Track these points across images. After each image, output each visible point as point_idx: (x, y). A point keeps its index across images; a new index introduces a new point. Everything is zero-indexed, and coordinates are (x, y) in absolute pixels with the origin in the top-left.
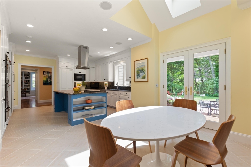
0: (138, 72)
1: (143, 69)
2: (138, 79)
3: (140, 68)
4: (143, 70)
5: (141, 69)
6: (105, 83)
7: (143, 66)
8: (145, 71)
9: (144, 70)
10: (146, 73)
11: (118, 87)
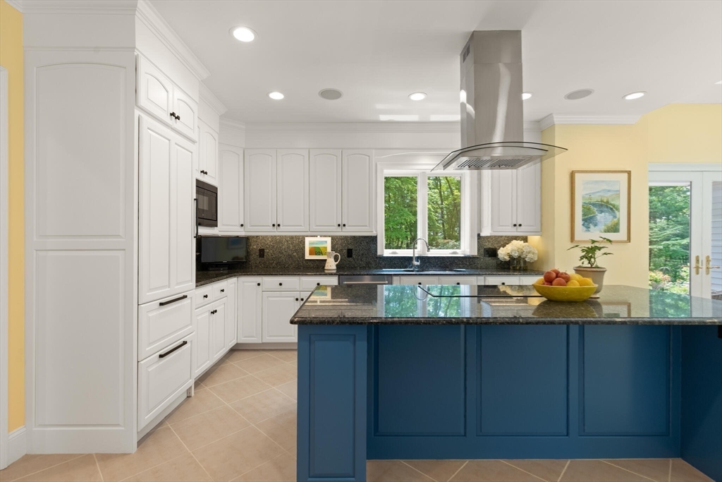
0: (589, 209)
1: (608, 202)
2: (588, 233)
3: (595, 198)
4: (611, 204)
5: (602, 201)
6: (307, 240)
7: (610, 194)
8: (618, 209)
9: (614, 206)
10: (622, 215)
11: (418, 258)
